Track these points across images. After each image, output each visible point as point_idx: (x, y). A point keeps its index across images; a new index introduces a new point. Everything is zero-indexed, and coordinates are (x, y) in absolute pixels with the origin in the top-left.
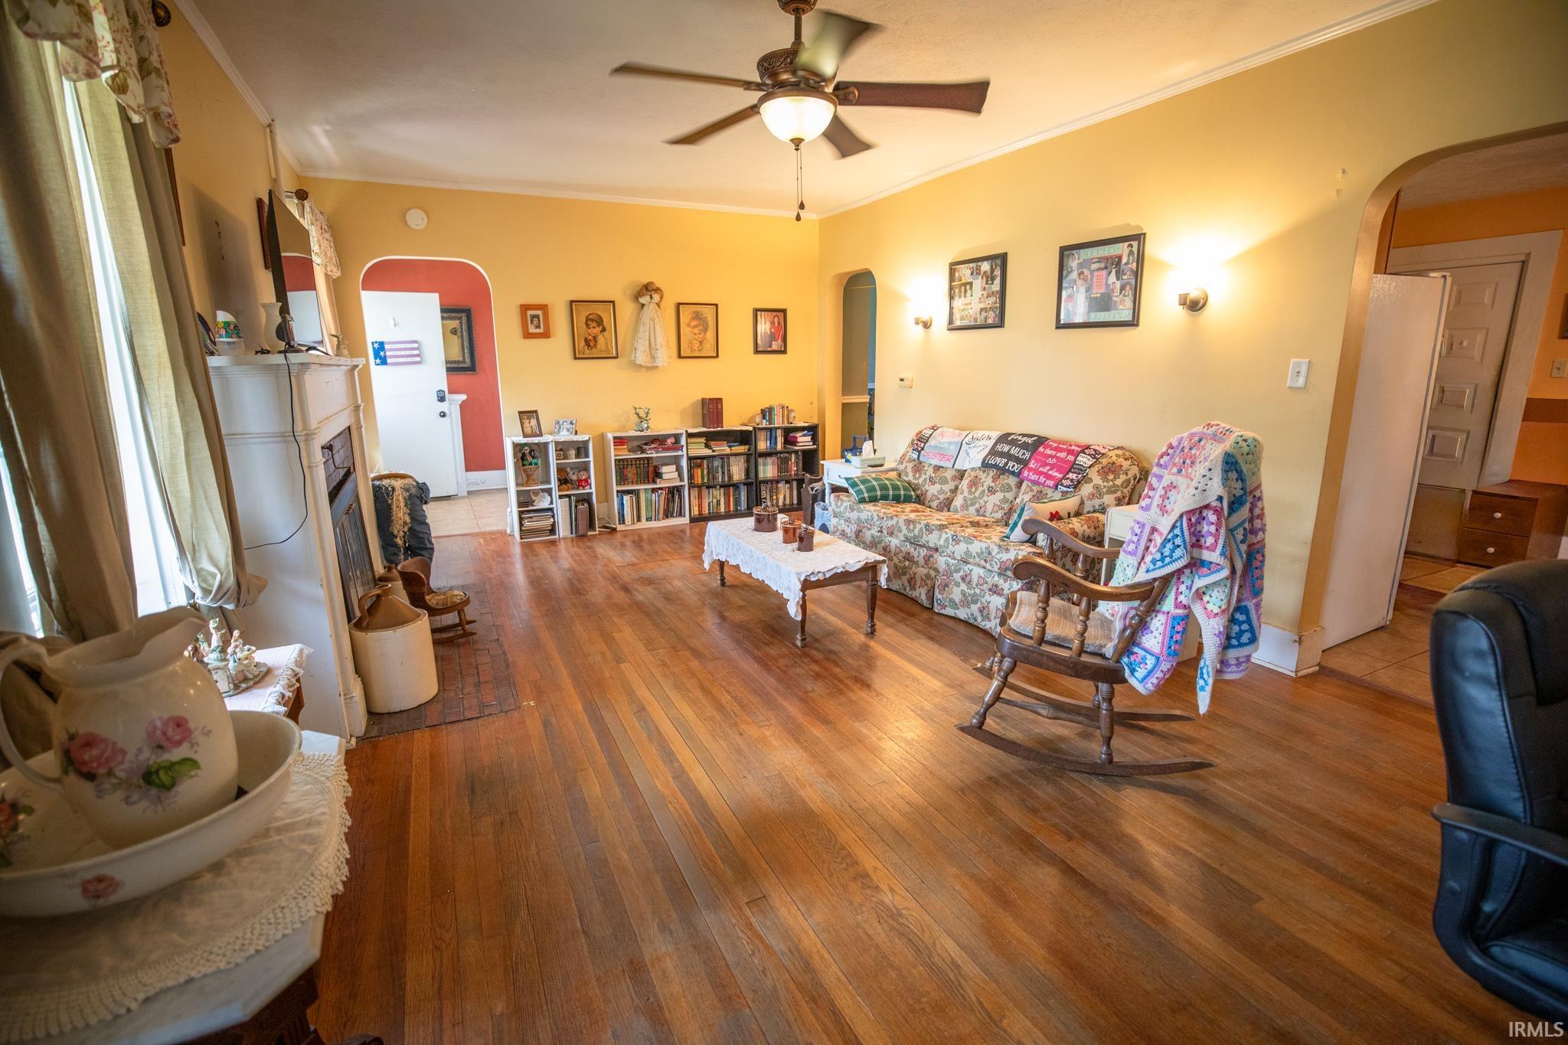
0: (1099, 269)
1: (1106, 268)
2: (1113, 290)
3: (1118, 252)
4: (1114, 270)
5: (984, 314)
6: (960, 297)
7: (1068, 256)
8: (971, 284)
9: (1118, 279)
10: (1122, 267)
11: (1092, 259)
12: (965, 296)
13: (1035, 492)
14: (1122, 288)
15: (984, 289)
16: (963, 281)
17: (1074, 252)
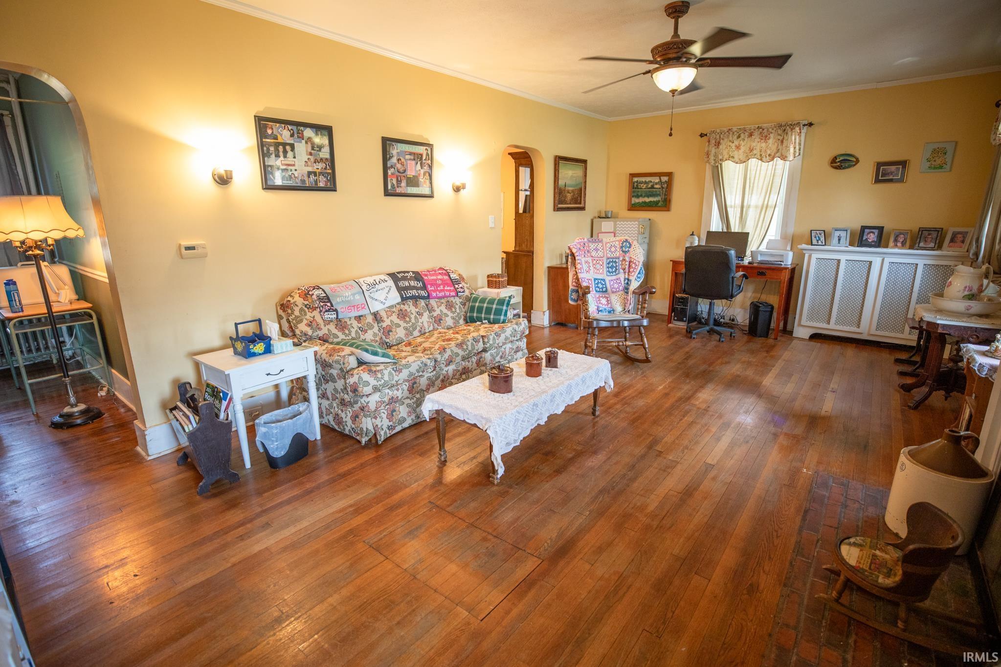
0: (410, 159)
1: (414, 159)
2: (419, 174)
3: (421, 152)
4: (419, 162)
5: (312, 177)
6: (277, 156)
7: (390, 145)
8: (292, 147)
9: (422, 169)
10: (424, 161)
11: (406, 152)
12: (285, 157)
13: (445, 302)
14: (424, 174)
15: (311, 154)
16: (280, 140)
17: (394, 143)
